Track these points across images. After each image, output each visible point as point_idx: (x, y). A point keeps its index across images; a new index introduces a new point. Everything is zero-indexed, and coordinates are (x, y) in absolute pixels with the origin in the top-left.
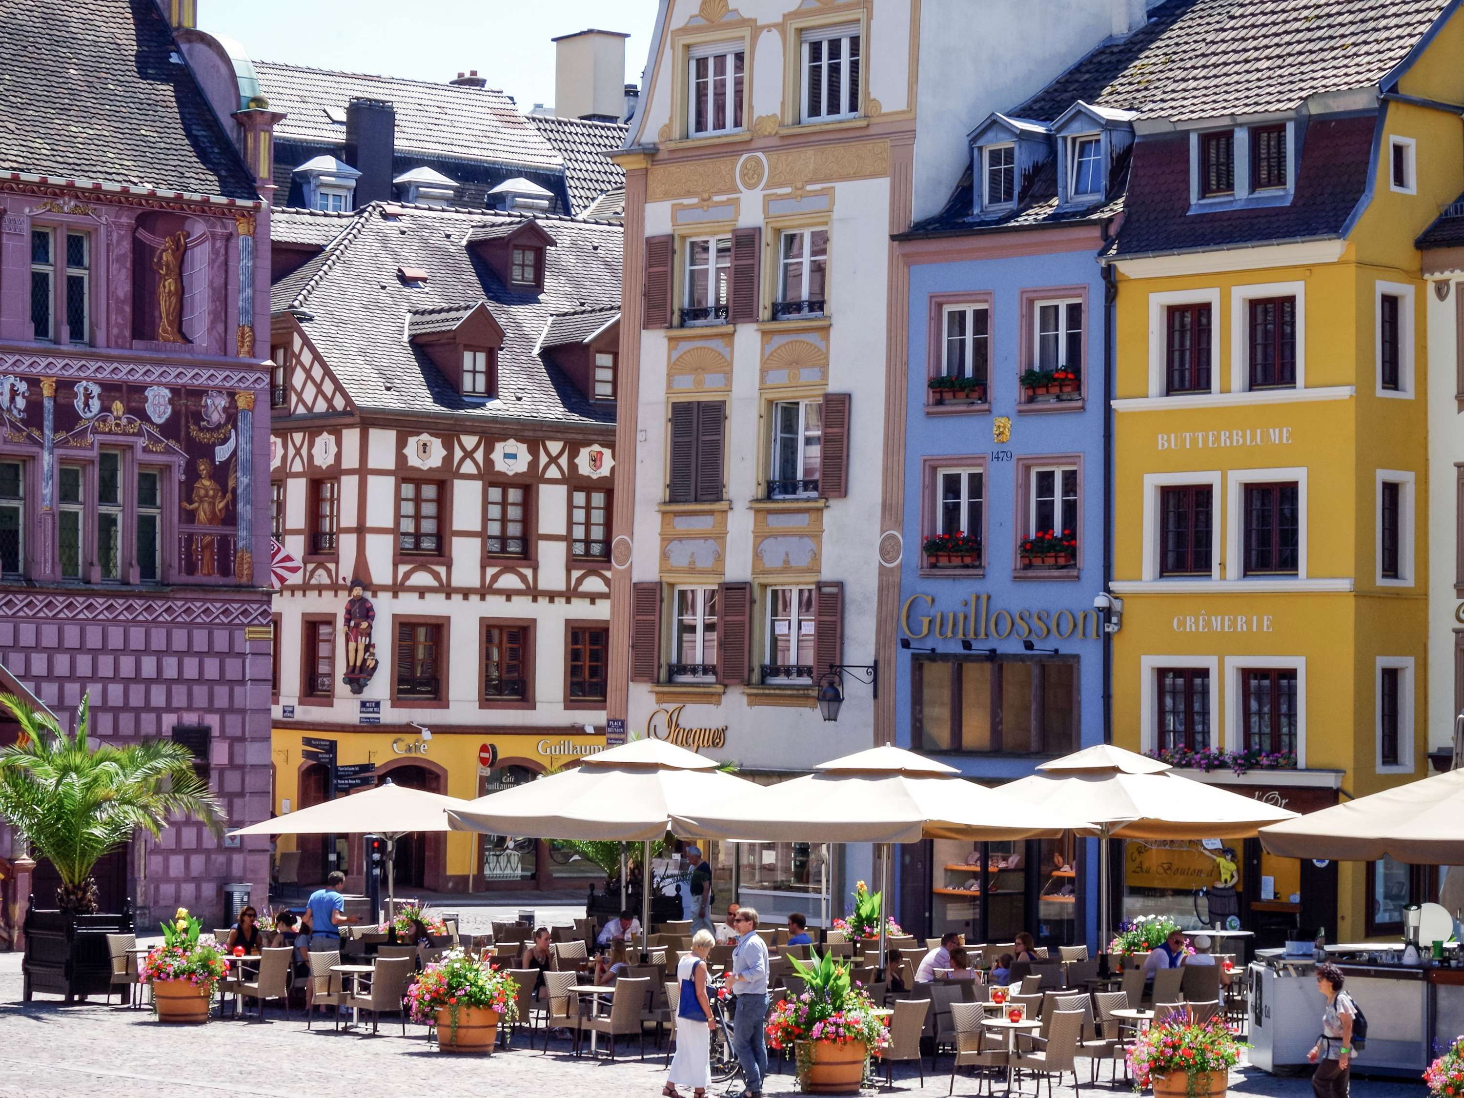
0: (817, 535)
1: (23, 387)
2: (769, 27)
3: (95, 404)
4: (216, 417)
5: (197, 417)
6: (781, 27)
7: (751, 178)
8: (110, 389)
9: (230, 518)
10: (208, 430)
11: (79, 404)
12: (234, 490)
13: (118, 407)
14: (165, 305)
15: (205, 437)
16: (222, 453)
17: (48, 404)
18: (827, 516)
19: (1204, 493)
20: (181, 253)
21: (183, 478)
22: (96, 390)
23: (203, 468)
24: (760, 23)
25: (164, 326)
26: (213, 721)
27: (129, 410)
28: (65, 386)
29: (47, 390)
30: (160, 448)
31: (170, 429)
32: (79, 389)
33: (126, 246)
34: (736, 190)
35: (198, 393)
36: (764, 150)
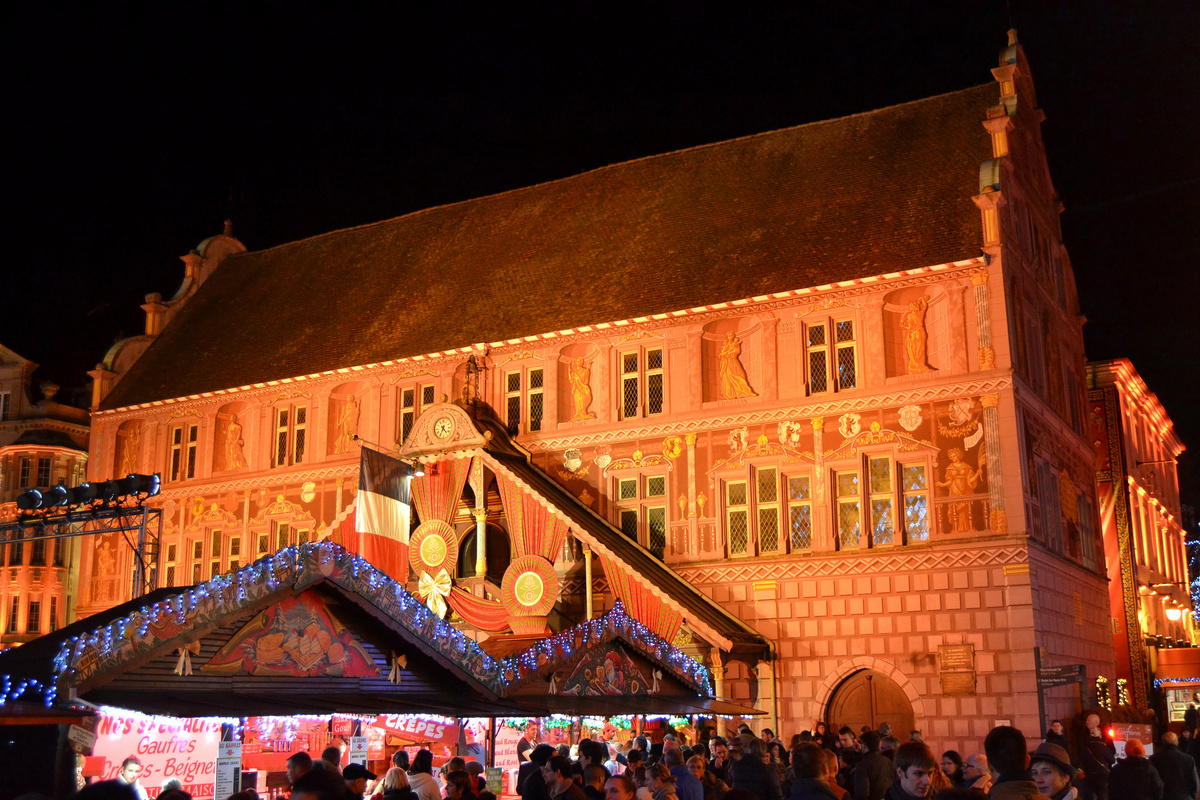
1: (797, 427)
3: (856, 428)
4: (963, 417)
5: (946, 420)
8: (868, 415)
10: (956, 427)
11: (843, 430)
12: (984, 467)
13: (875, 426)
14: (912, 350)
15: (953, 433)
16: (971, 442)
17: (818, 435)
20: (923, 311)
21: (936, 465)
22: (856, 418)
23: (953, 454)
25: (913, 362)
26: (976, 639)
27: (885, 426)
28: (831, 420)
29: (816, 425)
30: (913, 447)
32: (843, 420)
33: (878, 318)
35: (945, 404)
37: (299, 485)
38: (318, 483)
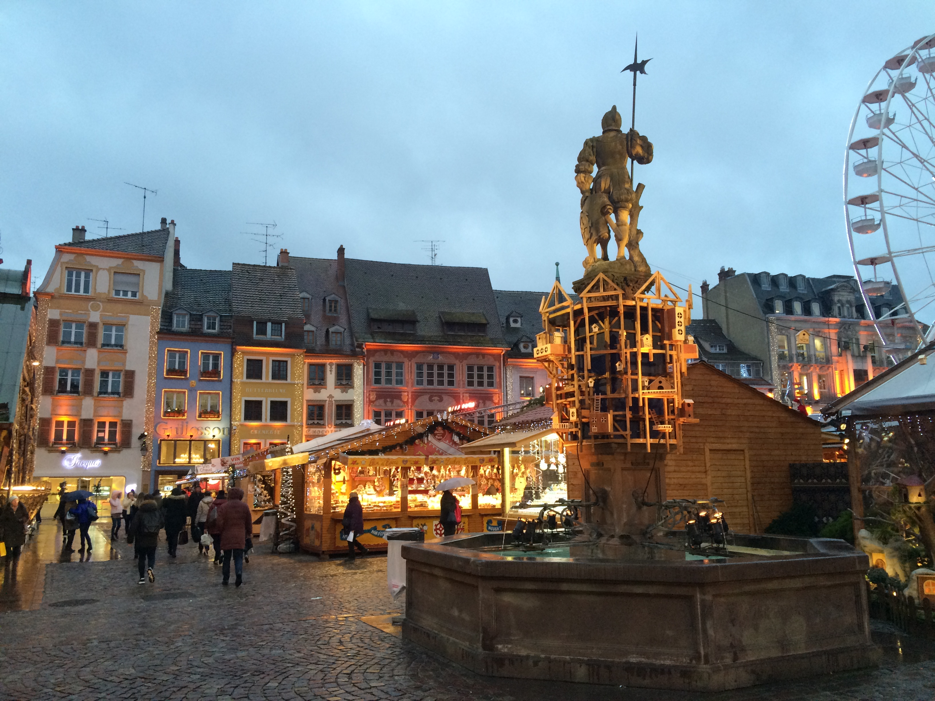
0: (121, 407)
2: (104, 269)
6: (109, 270)
7: (95, 308)
18: (125, 403)
19: (260, 403)
24: (100, 267)
34: (89, 311)
36: (100, 301)
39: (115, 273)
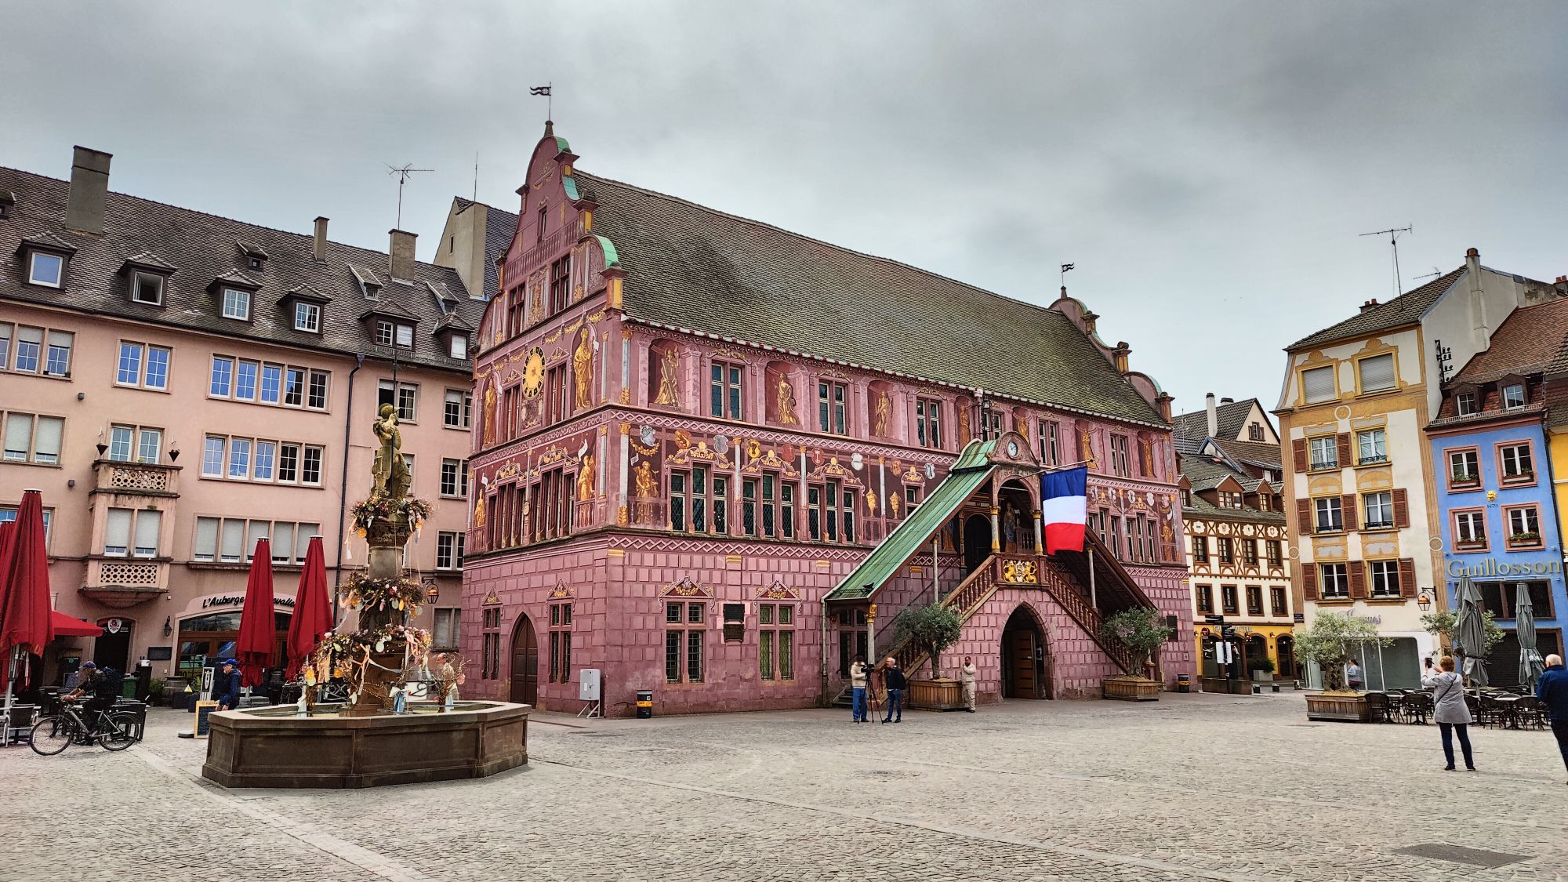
0: (1396, 541)
1: (1114, 492)
2: (1345, 361)
3: (1134, 498)
4: (1166, 504)
5: (1161, 504)
6: (1351, 360)
7: (1343, 415)
8: (1137, 493)
9: (1174, 540)
10: (1165, 509)
11: (1129, 498)
12: (1174, 530)
13: (1140, 500)
14: (1148, 464)
15: (1164, 511)
16: (1169, 517)
17: (1122, 498)
18: (1400, 535)
20: (1151, 445)
21: (1160, 525)
22: (1133, 494)
23: (1164, 522)
24: (1340, 358)
25: (1149, 472)
26: (1176, 613)
27: (1143, 501)
28: (1125, 491)
29: (1121, 493)
30: (1152, 514)
31: (1154, 508)
32: (1129, 493)
33: (1136, 442)
34: (1336, 420)
35: (1161, 495)
36: (1347, 404)
37: (850, 454)
38: (864, 455)
39: (1360, 361)
